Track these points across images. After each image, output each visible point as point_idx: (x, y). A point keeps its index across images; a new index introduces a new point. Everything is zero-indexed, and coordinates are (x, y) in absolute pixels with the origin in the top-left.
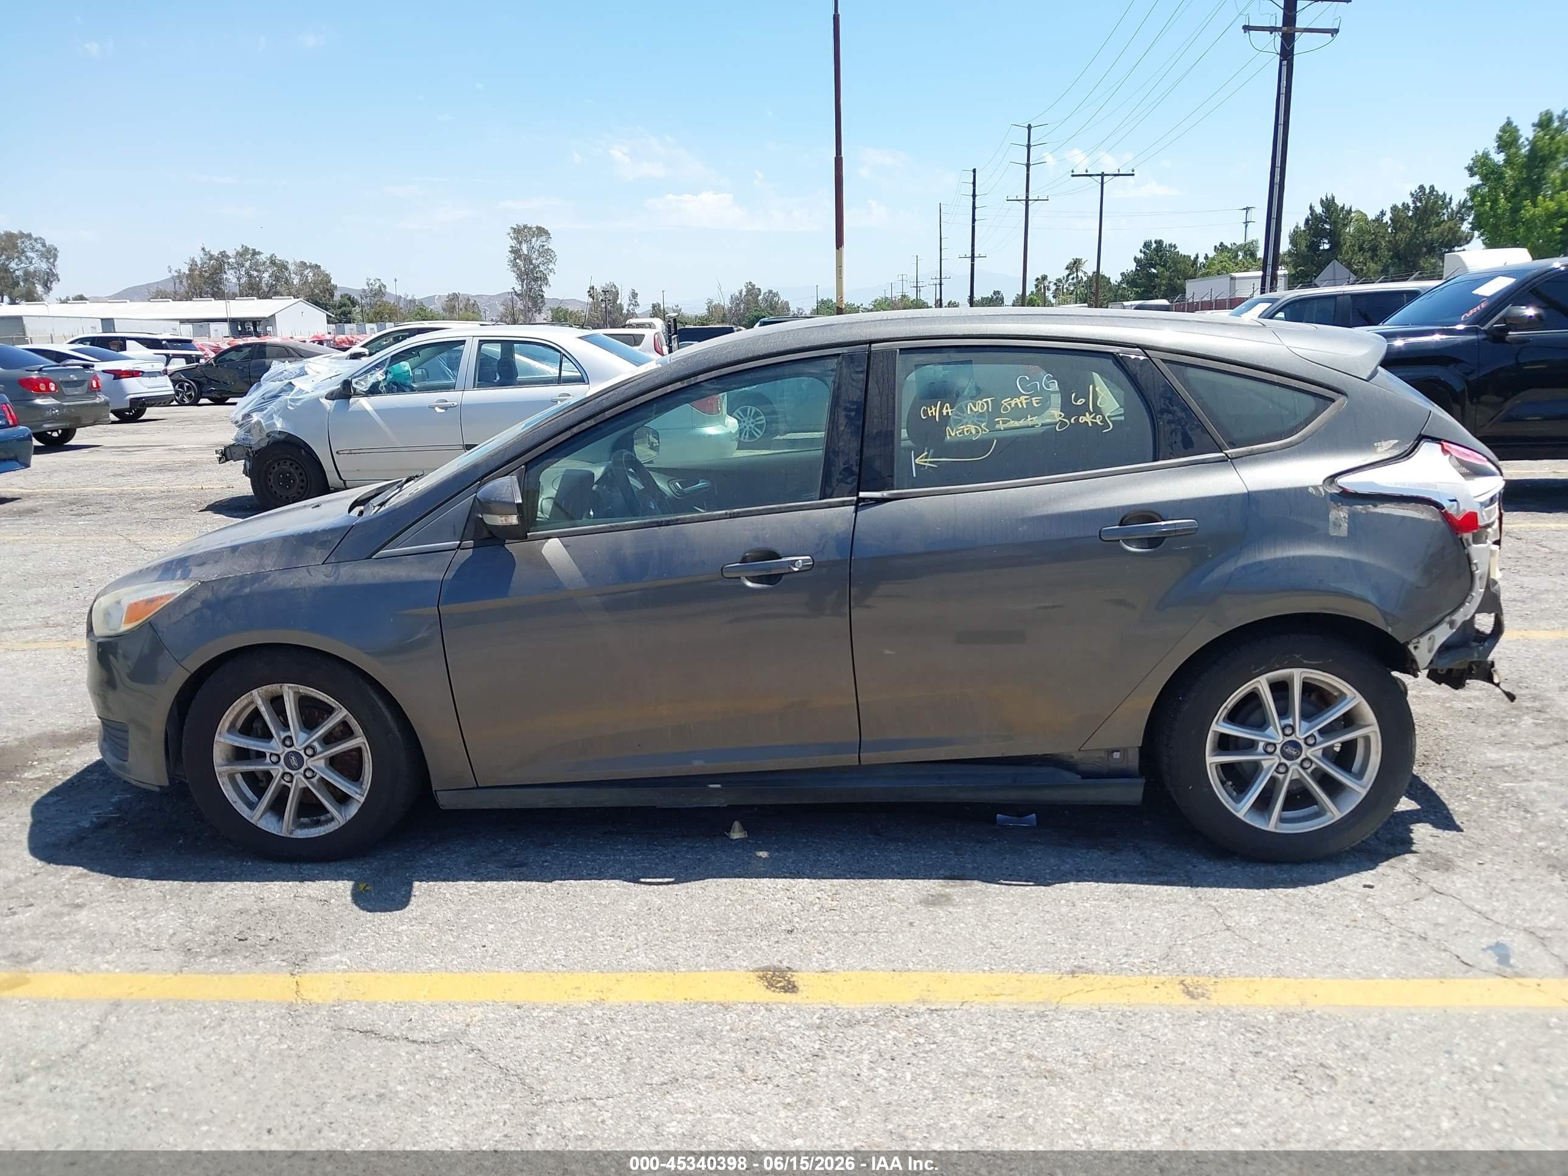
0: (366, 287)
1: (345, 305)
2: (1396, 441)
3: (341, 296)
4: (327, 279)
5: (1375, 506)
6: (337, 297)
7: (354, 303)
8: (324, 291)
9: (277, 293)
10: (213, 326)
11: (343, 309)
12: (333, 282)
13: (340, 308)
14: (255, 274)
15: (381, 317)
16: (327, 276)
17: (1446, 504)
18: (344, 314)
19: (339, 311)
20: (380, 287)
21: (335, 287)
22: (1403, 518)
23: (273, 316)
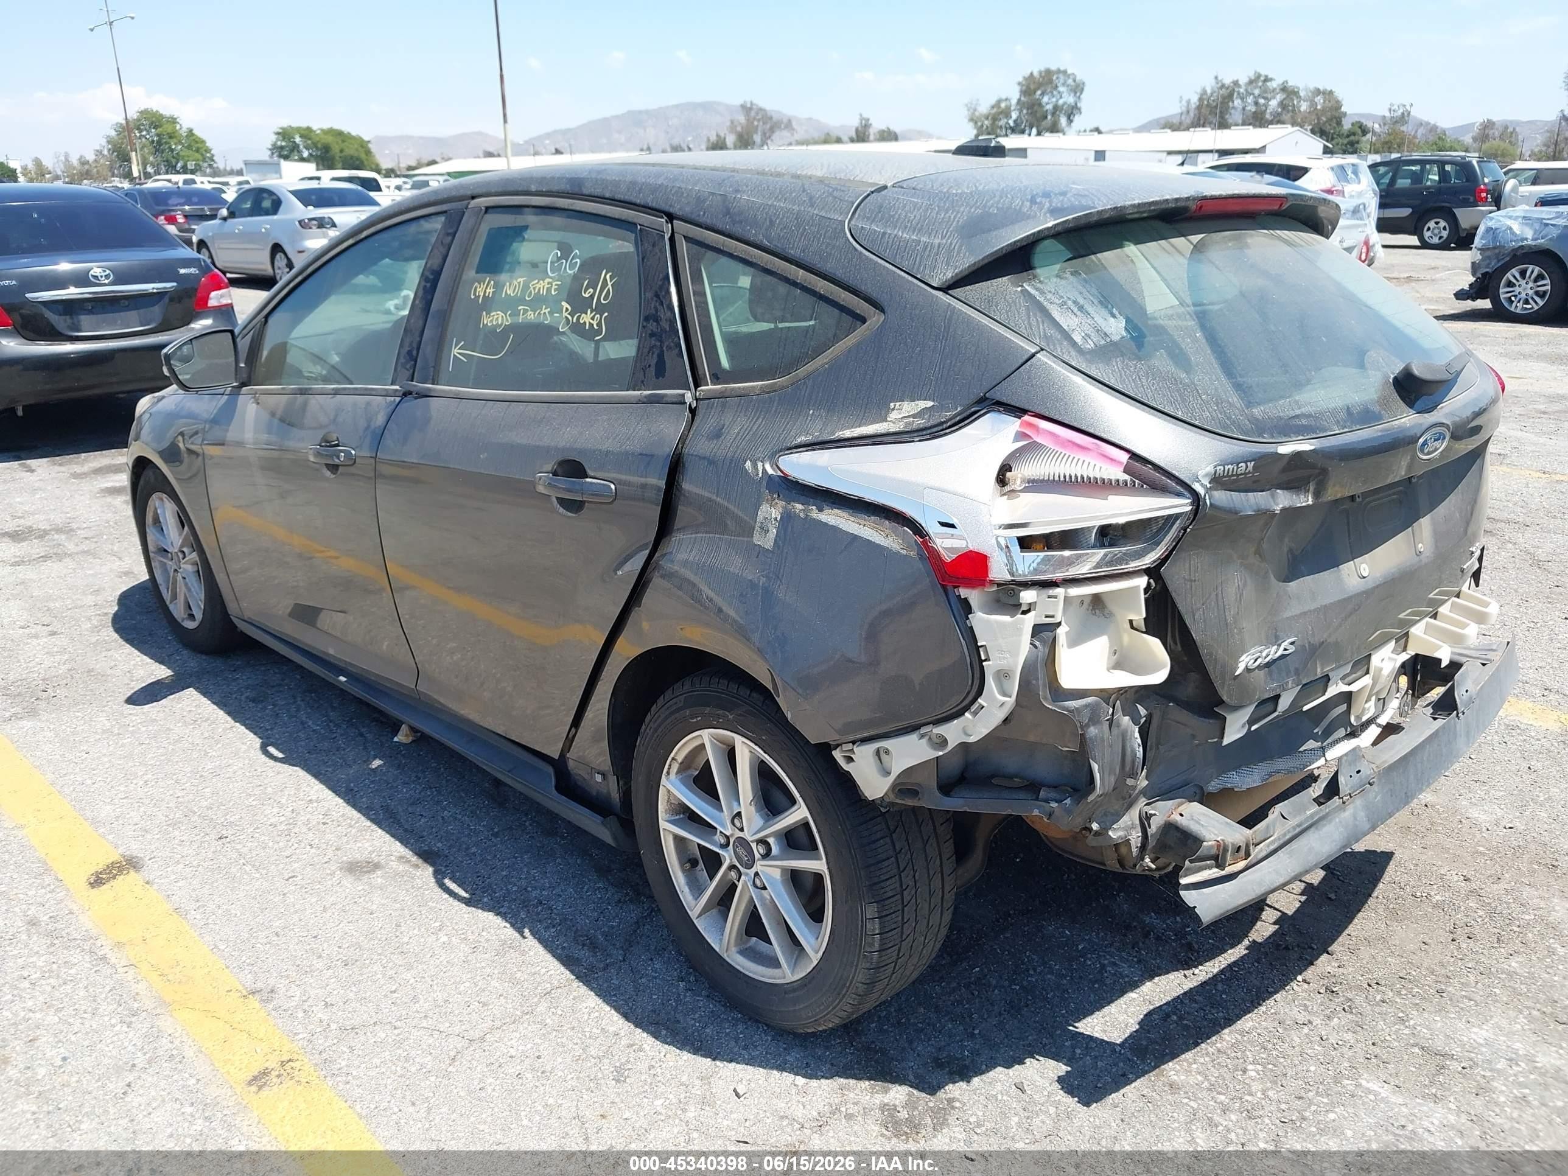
0: (1387, 114)
1: (1354, 134)
2: (930, 404)
3: (1353, 124)
4: (1338, 105)
5: (820, 510)
6: (1347, 125)
7: (1364, 131)
8: (1330, 120)
9: (1279, 122)
10: (1201, 156)
11: (1352, 138)
12: (1343, 109)
13: (1348, 136)
14: (1262, 101)
15: (1389, 148)
16: (1338, 102)
17: (932, 528)
18: (1352, 144)
19: (1346, 141)
20: (1403, 114)
21: (1345, 114)
22: (855, 537)
23: (1264, 147)
